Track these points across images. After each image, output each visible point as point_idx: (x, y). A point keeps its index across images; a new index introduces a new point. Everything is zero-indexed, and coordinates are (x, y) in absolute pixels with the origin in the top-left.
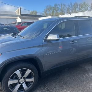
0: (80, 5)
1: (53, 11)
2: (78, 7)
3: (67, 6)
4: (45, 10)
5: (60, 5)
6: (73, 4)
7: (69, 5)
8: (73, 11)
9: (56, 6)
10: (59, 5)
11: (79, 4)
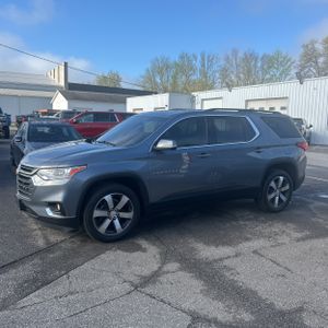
0: (262, 58)
1: (175, 77)
2: (259, 65)
3: (222, 63)
5: (199, 58)
6: (241, 55)
7: (227, 59)
9: (184, 61)
10: (196, 59)
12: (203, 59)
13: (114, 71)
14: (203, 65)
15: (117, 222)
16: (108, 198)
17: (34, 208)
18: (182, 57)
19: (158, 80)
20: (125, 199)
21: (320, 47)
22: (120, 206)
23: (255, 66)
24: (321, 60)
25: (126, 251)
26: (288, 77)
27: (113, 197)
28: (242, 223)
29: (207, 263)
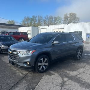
1: (31, 22)
2: (53, 19)
3: (44, 19)
4: (23, 20)
6: (49, 17)
7: (45, 18)
8: (49, 22)
9: (33, 18)
10: (37, 17)
11: (54, 17)
12: (39, 17)
13: (13, 20)
14: (39, 19)
15: (44, 66)
16: (42, 59)
17: (19, 64)
18: (33, 17)
19: (26, 23)
20: (46, 59)
21: (68, 15)
22: (45, 61)
23: (52, 20)
24: (69, 19)
25: (49, 75)
26: (61, 23)
27: (43, 59)
28: (73, 64)
29: (74, 77)
